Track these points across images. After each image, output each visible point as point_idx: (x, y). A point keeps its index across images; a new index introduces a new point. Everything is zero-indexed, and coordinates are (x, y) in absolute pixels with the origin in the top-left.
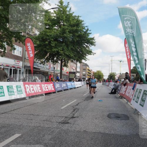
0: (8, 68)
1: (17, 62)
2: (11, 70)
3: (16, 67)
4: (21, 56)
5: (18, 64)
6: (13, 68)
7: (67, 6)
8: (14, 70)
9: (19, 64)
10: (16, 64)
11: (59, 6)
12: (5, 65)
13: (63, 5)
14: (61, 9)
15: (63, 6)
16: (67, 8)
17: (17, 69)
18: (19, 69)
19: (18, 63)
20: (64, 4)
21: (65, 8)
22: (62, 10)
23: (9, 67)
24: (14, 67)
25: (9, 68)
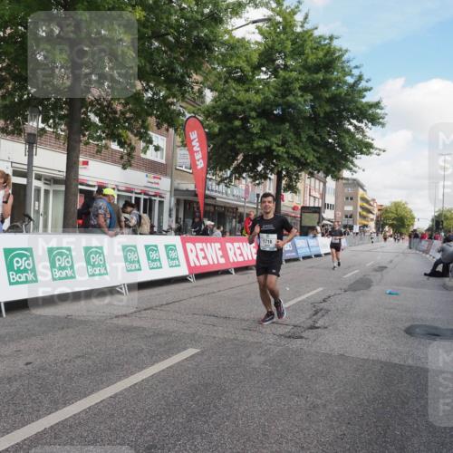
0: (131, 197)
1: (155, 178)
2: (138, 200)
3: (151, 193)
4: (163, 161)
5: (155, 183)
6: (142, 197)
7: (297, 7)
8: (145, 200)
9: (158, 184)
10: (149, 185)
11: (273, 10)
12: (124, 189)
13: (282, 5)
14: (279, 19)
15: (284, 7)
16: (295, 14)
17: (153, 198)
18: (157, 199)
19: (156, 181)
20: (286, 4)
21: (289, 14)
22: (280, 23)
23: (132, 192)
24: (146, 194)
25: (134, 196)
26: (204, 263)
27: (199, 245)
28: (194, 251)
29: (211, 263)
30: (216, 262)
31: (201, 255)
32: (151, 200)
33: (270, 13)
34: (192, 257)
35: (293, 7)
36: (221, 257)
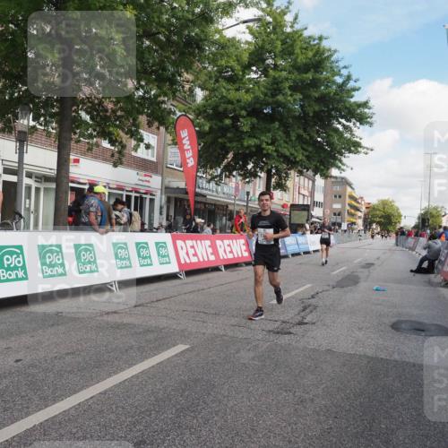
0: (122, 195)
1: (146, 175)
2: (128, 197)
3: (142, 191)
4: (154, 159)
5: (146, 181)
6: (133, 194)
7: (287, 8)
8: (135, 197)
9: (149, 182)
10: (141, 183)
11: (263, 10)
12: (115, 186)
13: (273, 5)
14: (269, 19)
15: (275, 8)
16: (285, 14)
17: (144, 196)
18: (148, 197)
19: (147, 178)
20: (276, 4)
21: (279, 14)
22: (270, 23)
23: (123, 190)
24: (136, 192)
25: (125, 193)
26: (194, 260)
27: (189, 243)
28: (184, 248)
29: (202, 260)
30: (206, 259)
31: (191, 252)
32: (142, 198)
33: (260, 13)
34: (182, 254)
35: (283, 7)
36: (212, 254)
